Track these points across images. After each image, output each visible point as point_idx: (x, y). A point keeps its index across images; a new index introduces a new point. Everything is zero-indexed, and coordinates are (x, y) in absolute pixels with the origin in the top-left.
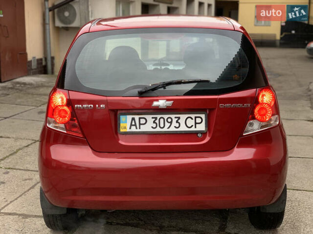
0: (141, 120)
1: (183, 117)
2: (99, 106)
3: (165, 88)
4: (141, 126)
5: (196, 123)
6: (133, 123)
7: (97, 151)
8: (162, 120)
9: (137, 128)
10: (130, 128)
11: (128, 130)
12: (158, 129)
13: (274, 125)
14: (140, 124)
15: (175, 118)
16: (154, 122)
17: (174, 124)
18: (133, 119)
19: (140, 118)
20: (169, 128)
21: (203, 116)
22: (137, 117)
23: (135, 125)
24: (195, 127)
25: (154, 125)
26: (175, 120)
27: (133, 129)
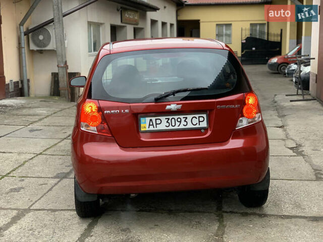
0: (157, 121)
1: (189, 117)
2: (124, 111)
3: (174, 95)
4: (157, 125)
5: (199, 122)
6: (151, 124)
7: (123, 146)
8: (173, 120)
9: (154, 127)
10: (149, 128)
11: (147, 129)
12: (171, 127)
13: (257, 121)
14: (156, 124)
15: (184, 118)
16: (167, 122)
17: (183, 123)
18: (151, 120)
19: (156, 120)
20: (179, 126)
21: (205, 116)
22: (154, 119)
23: (153, 125)
24: (199, 125)
25: (168, 125)
26: (183, 120)
27: (151, 128)
